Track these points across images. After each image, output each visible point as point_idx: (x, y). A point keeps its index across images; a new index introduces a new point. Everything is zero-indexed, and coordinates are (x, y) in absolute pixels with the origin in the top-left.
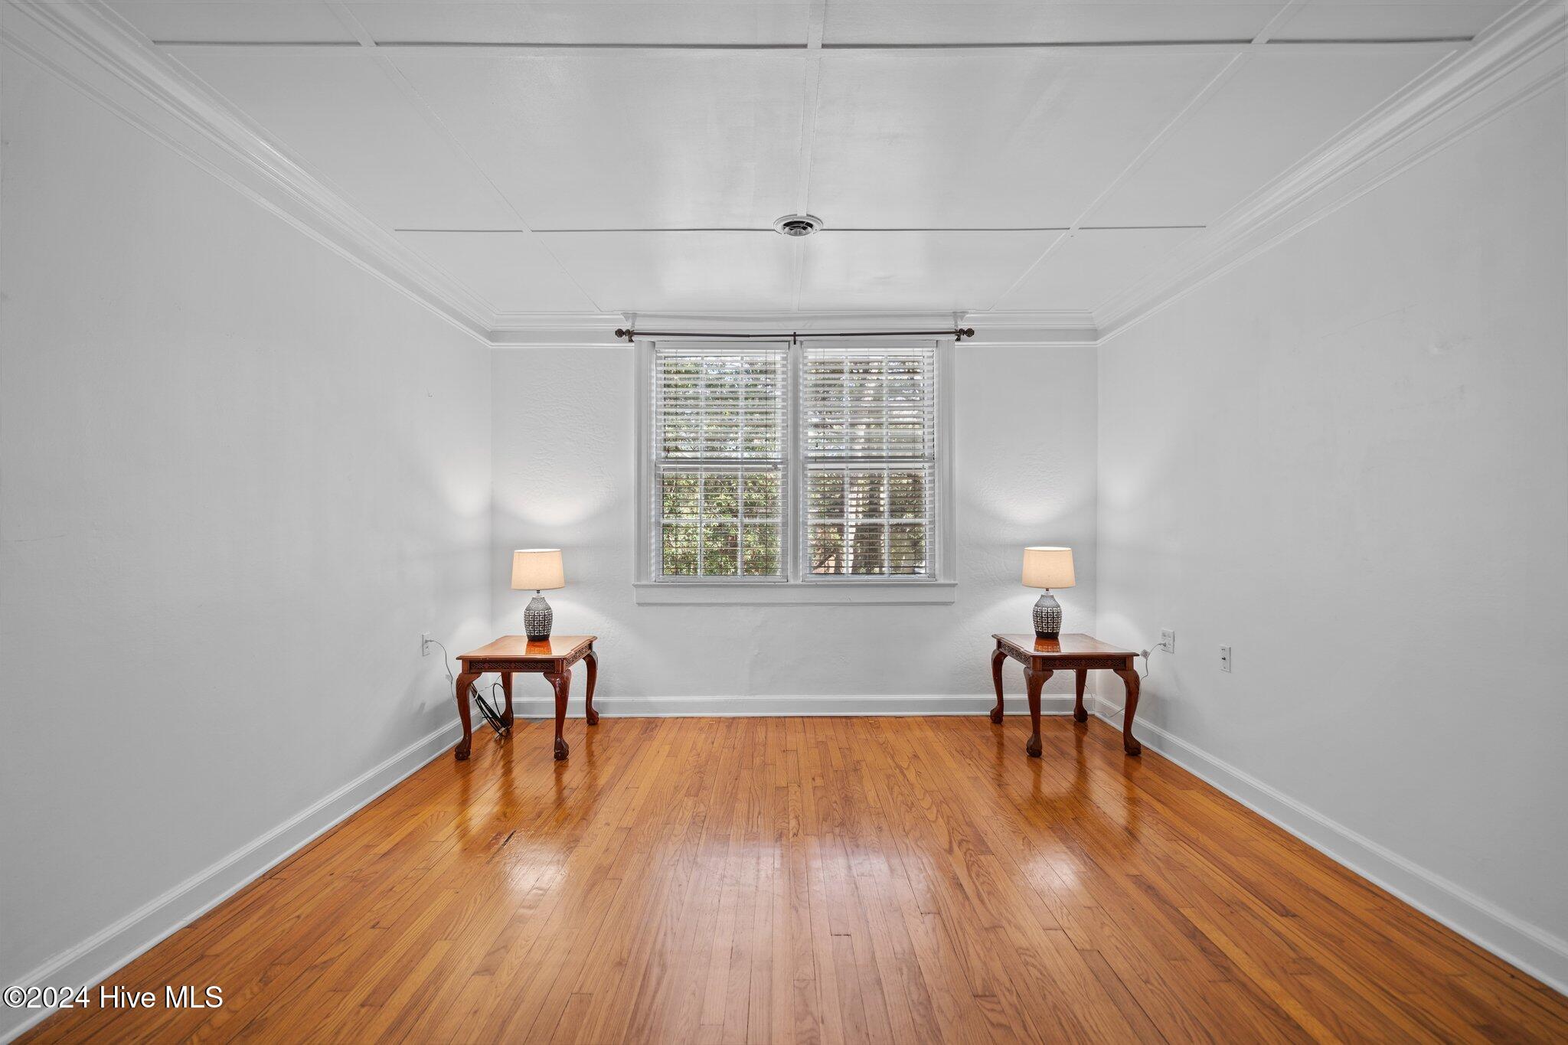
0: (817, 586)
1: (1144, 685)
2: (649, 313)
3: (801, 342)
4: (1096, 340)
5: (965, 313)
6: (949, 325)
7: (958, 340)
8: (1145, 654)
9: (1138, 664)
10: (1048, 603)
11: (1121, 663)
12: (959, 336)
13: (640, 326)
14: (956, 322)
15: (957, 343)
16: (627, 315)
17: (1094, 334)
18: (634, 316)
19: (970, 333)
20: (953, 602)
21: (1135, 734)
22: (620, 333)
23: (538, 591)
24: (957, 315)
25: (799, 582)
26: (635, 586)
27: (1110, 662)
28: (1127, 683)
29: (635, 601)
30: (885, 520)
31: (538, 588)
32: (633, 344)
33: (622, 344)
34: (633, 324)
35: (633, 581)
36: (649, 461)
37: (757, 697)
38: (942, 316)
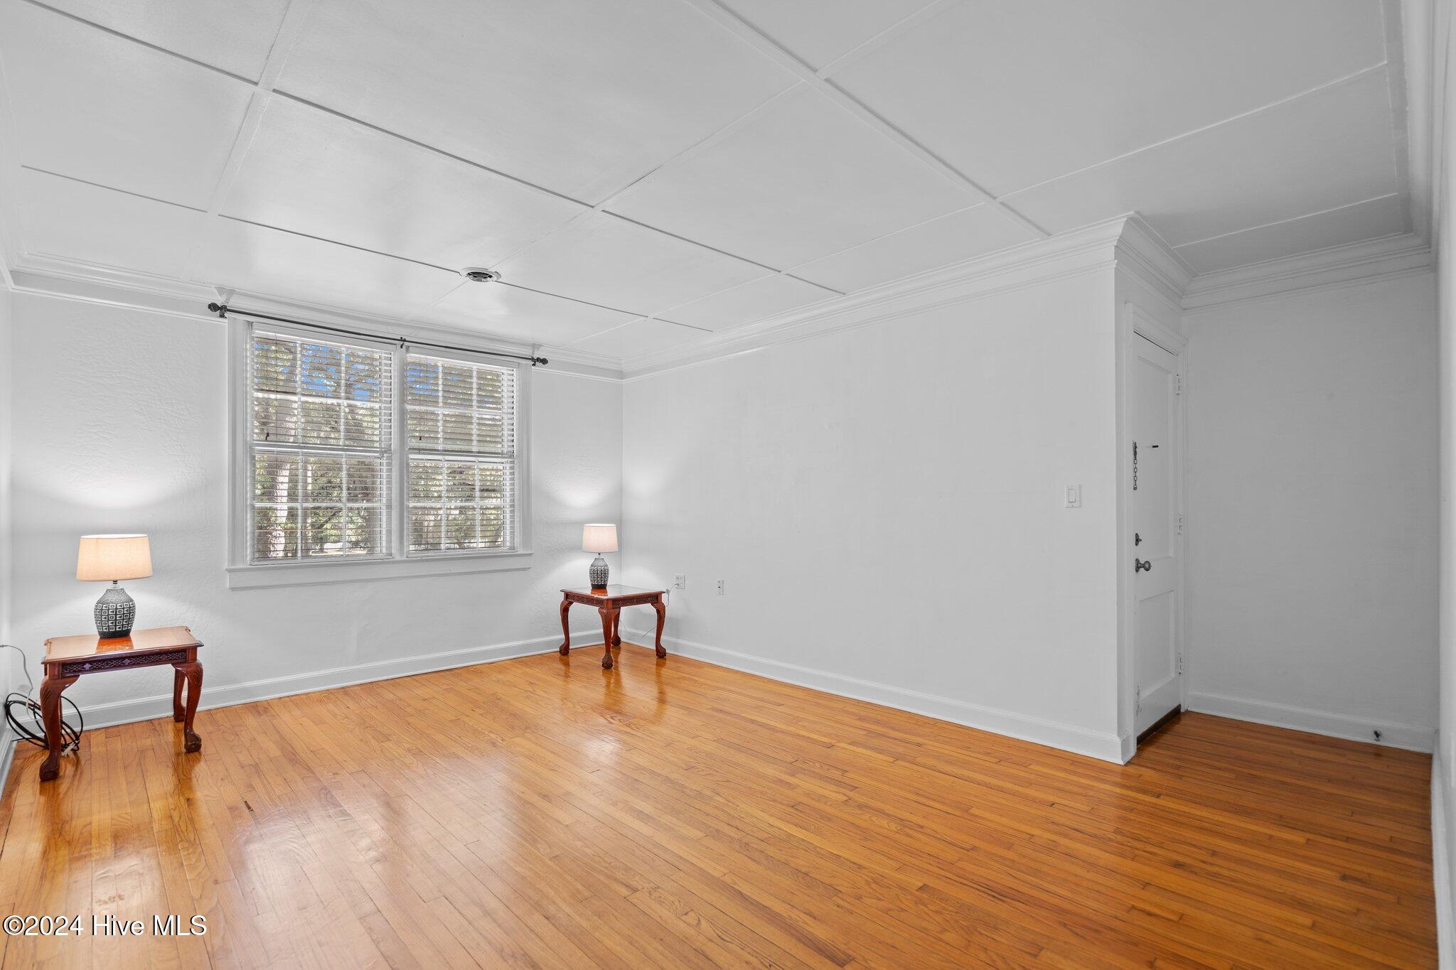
0: (422, 561)
1: (668, 613)
2: (250, 293)
3: (408, 348)
4: (622, 379)
5: (540, 345)
6: (527, 352)
7: (534, 365)
8: (668, 592)
9: (664, 598)
10: (601, 563)
11: (654, 599)
12: (535, 362)
13: (234, 303)
14: (533, 351)
15: (533, 367)
16: (221, 290)
17: (621, 375)
18: (231, 292)
19: (544, 361)
20: (529, 568)
21: (663, 644)
22: (213, 307)
23: (115, 582)
24: (535, 346)
25: (404, 558)
26: (229, 571)
27: (649, 599)
28: (658, 612)
29: (228, 585)
30: (477, 503)
31: (115, 579)
32: (226, 320)
33: (214, 318)
34: (228, 300)
35: (226, 565)
36: (245, 442)
37: (364, 666)
38: (524, 344)
